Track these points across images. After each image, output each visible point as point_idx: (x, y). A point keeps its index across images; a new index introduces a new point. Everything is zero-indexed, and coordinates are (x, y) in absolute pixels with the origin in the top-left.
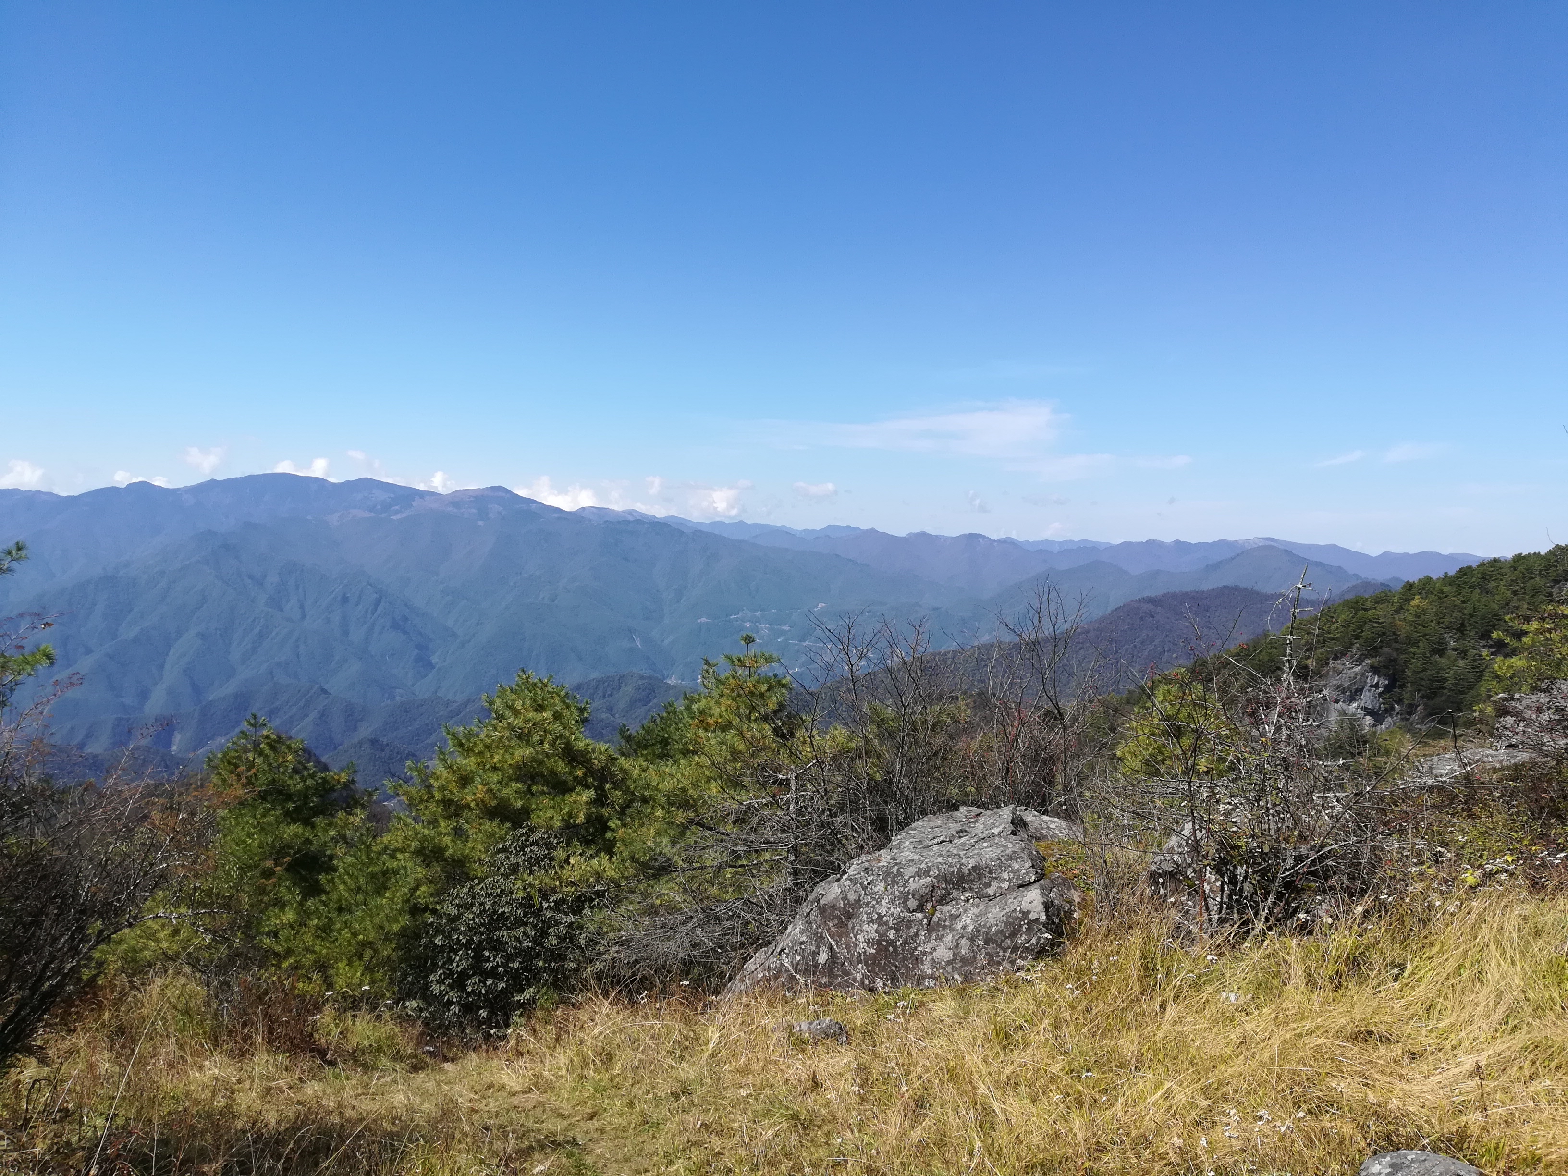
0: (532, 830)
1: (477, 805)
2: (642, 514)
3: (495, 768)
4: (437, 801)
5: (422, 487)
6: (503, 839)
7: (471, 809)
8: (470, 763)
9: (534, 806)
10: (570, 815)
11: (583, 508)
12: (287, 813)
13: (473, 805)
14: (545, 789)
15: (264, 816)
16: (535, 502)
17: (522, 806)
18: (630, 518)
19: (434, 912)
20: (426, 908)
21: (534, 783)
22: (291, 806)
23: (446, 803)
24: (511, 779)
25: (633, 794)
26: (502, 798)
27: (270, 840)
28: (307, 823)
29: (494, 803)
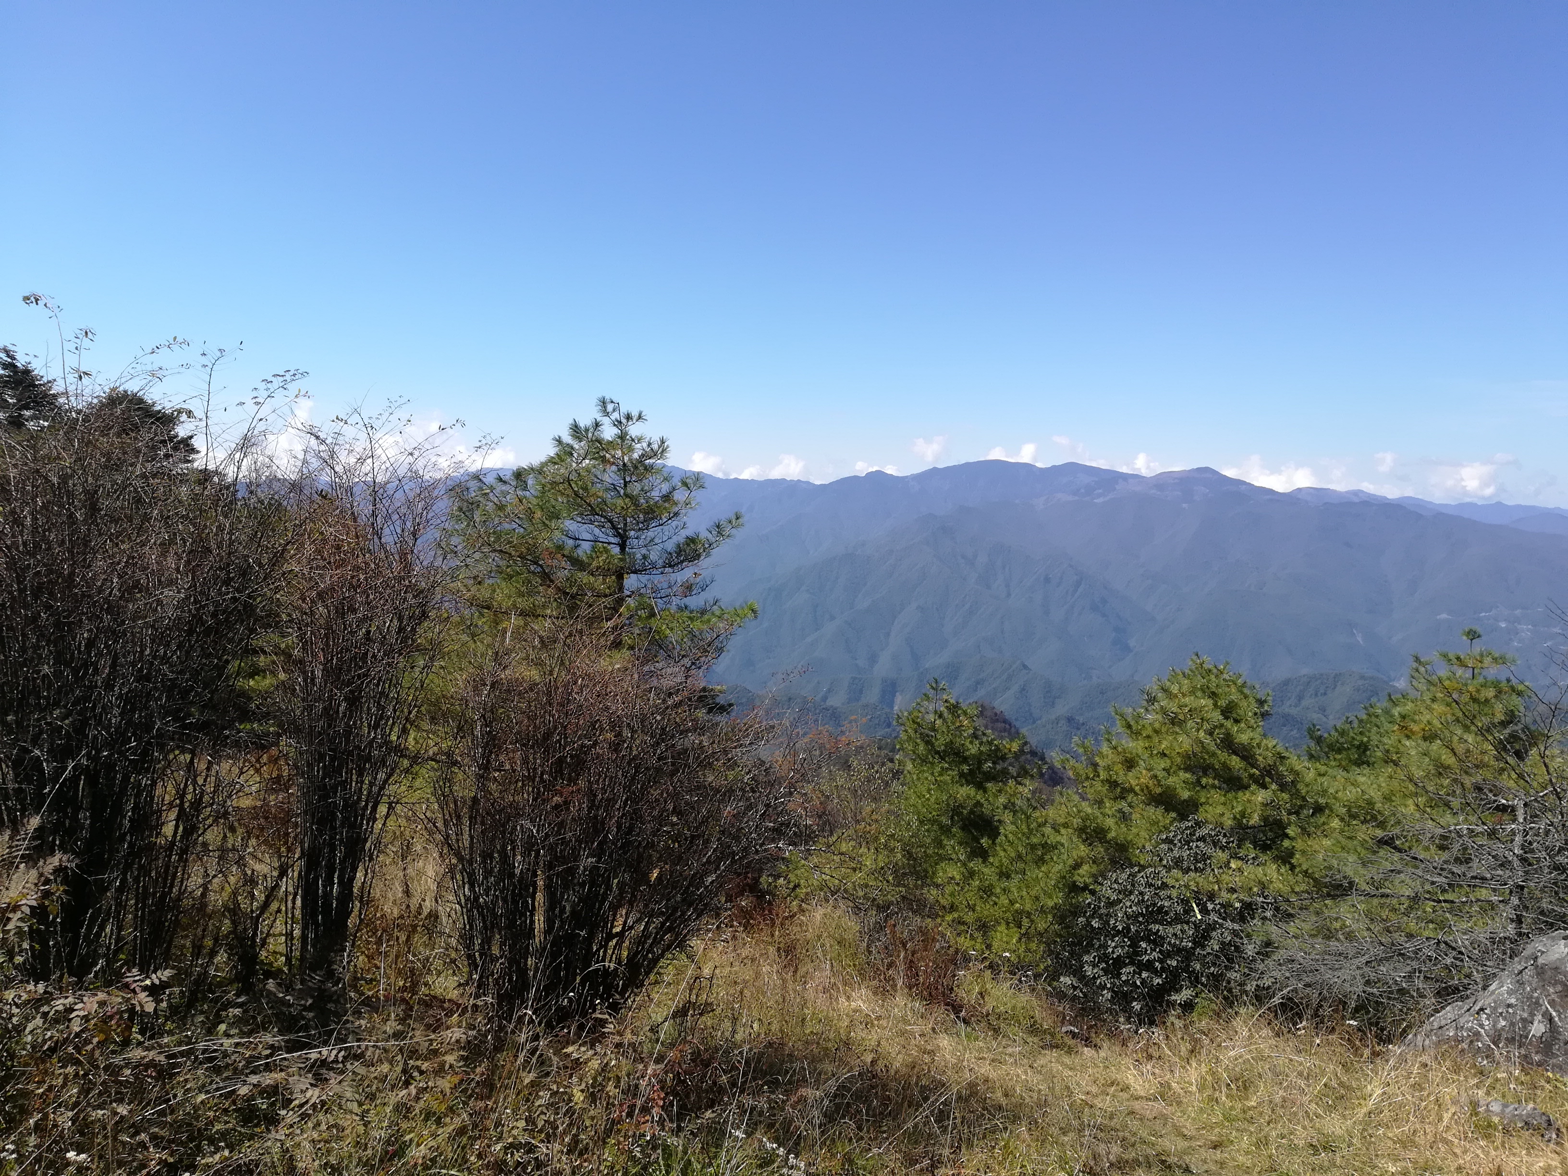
0: (1198, 824)
1: (1142, 790)
2: (1369, 495)
3: (1164, 755)
4: (1102, 781)
5: (1124, 470)
6: (1166, 828)
7: (1136, 794)
8: (1135, 746)
9: (1203, 800)
10: (1243, 814)
11: (1299, 490)
12: (962, 775)
13: (1137, 788)
14: (1216, 782)
15: (941, 775)
16: (1244, 483)
17: (1190, 797)
18: (1356, 500)
19: (1093, 892)
20: (1085, 888)
21: (1205, 774)
22: (965, 768)
23: (1113, 784)
24: (1180, 769)
25: (1304, 799)
26: (1168, 787)
27: (945, 798)
28: (980, 786)
29: (1159, 790)
